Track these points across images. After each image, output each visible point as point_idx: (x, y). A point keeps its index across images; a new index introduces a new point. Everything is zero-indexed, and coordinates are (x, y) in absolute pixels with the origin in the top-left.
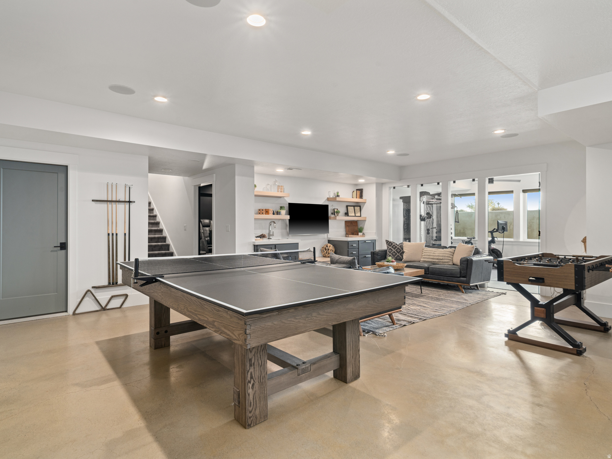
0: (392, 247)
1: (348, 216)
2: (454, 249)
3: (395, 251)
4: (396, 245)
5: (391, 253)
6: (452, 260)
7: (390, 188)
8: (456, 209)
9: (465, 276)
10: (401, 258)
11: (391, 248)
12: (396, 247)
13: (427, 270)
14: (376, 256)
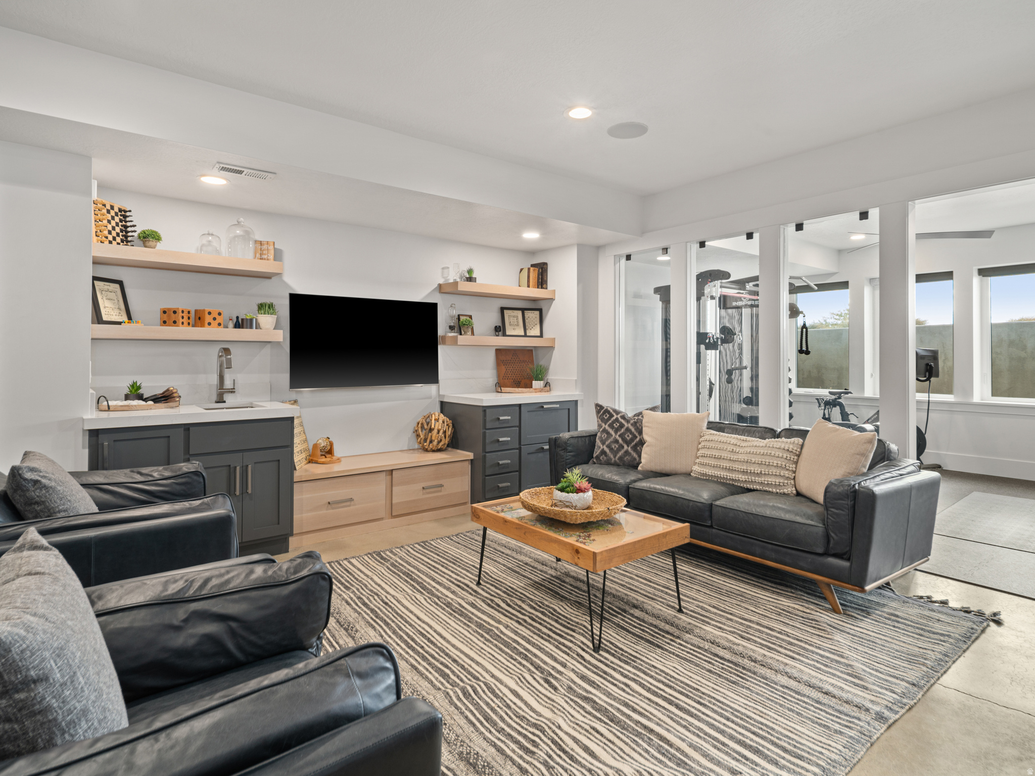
0: (611, 426)
1: (504, 335)
2: (801, 441)
3: (617, 437)
4: (623, 421)
5: (607, 443)
6: (794, 479)
7: (617, 258)
8: (800, 320)
9: (845, 554)
10: (635, 459)
11: (607, 427)
12: (622, 426)
13: (707, 514)
14: (562, 453)
